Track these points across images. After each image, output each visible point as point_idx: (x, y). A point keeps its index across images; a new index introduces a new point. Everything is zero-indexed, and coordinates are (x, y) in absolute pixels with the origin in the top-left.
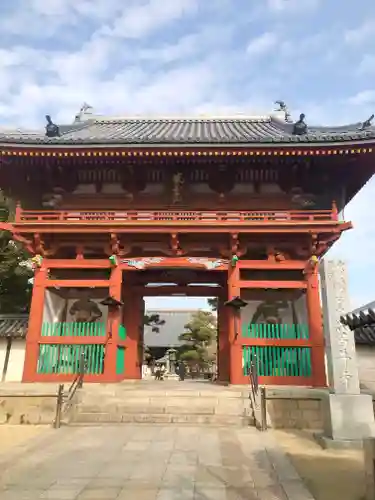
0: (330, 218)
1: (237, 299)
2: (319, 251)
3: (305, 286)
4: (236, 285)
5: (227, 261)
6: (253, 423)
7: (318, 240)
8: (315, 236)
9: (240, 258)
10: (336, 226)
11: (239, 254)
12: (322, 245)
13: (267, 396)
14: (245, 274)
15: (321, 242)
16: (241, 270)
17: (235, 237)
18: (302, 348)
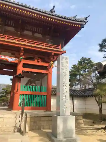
0: (58, 49)
1: (20, 74)
2: (54, 60)
3: (47, 73)
4: (20, 69)
5: (18, 59)
6: (19, 131)
7: (54, 56)
8: (53, 54)
9: (23, 59)
10: (61, 51)
11: (23, 57)
12: (55, 58)
13: (28, 116)
14: (25, 65)
15: (54, 57)
16: (23, 64)
17: (22, 49)
18: (43, 95)
